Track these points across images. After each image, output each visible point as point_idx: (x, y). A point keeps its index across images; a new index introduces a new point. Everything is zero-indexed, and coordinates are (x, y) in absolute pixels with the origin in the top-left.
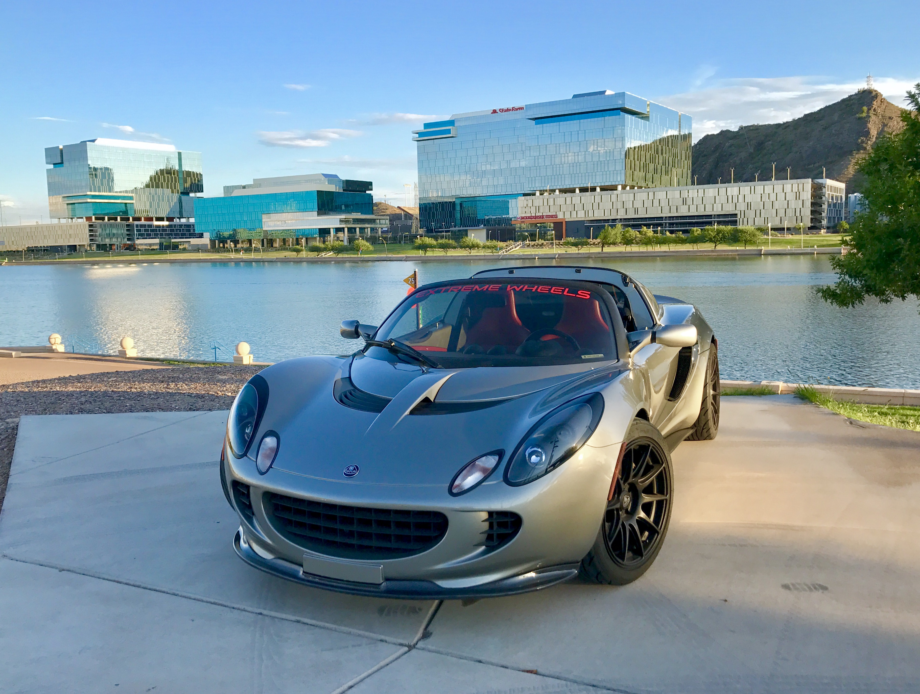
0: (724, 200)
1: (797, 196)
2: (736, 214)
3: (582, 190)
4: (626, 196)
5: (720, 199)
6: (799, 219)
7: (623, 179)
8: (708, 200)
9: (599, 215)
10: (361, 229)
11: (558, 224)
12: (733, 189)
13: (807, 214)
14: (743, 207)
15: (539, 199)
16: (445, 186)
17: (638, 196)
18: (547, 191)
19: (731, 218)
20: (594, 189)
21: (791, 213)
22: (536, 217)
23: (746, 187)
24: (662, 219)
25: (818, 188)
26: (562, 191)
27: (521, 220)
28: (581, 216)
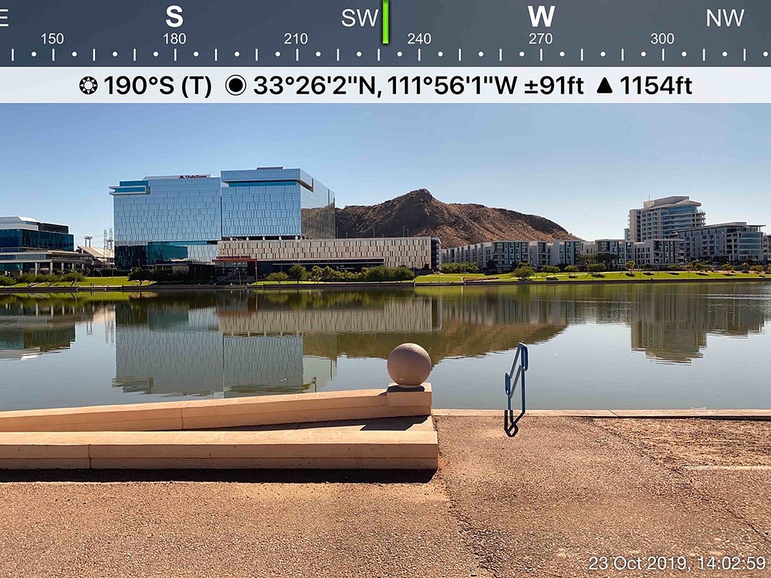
0: (374, 249)
1: (423, 248)
2: (383, 260)
3: (267, 238)
4: (304, 244)
5: (372, 249)
6: (424, 263)
7: (300, 232)
8: (363, 249)
9: (284, 257)
10: (66, 265)
11: (252, 264)
12: (380, 242)
13: (429, 260)
14: (387, 254)
15: (235, 244)
16: (139, 232)
17: (313, 244)
18: (239, 238)
19: (379, 262)
20: (277, 238)
21: (418, 259)
22: (233, 257)
23: (389, 241)
24: (331, 261)
25: (434, 243)
26: (251, 238)
27: (220, 259)
28: (270, 258)
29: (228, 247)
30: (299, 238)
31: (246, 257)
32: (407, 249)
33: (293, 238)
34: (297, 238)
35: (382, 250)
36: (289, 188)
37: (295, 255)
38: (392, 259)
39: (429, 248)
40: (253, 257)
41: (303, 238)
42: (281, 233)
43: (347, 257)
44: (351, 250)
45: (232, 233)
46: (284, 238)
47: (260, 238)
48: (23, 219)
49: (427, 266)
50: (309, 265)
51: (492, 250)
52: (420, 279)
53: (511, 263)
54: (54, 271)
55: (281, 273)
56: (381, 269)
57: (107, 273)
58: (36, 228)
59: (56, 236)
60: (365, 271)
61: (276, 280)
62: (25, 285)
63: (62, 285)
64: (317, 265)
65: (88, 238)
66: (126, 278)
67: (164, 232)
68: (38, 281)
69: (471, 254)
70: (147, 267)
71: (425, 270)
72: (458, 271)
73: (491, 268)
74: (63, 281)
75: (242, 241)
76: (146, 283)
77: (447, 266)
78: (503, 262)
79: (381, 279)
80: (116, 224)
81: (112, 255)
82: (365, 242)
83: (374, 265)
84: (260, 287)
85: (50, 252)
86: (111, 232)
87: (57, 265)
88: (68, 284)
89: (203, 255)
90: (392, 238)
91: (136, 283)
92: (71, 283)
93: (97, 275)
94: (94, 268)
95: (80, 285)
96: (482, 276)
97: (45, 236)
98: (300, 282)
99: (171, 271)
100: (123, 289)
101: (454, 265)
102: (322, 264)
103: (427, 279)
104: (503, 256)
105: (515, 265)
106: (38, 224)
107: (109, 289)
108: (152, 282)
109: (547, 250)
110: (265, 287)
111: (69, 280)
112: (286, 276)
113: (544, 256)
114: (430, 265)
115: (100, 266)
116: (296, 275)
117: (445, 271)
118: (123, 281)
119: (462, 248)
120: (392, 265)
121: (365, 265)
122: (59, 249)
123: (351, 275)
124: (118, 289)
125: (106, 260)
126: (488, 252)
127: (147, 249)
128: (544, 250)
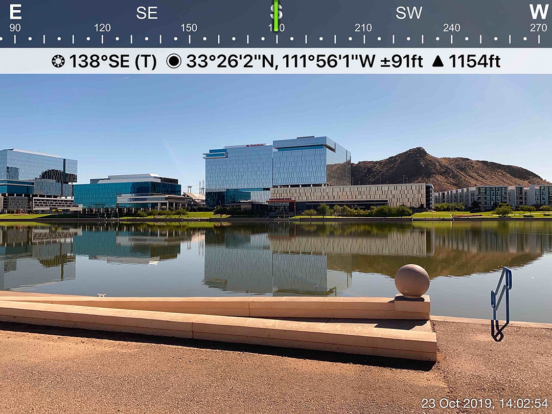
0: (380, 192)
1: (419, 192)
2: (387, 201)
3: (303, 186)
4: (329, 189)
5: (378, 192)
6: (420, 203)
7: (326, 181)
8: (372, 193)
9: (314, 199)
10: (176, 204)
11: (292, 203)
12: (385, 187)
13: (424, 202)
14: (391, 196)
15: (281, 190)
16: (220, 183)
17: (335, 189)
18: (284, 186)
19: (384, 202)
20: (309, 185)
21: (415, 200)
22: (280, 199)
23: (392, 186)
24: (347, 202)
25: (428, 188)
26: (292, 186)
27: (272, 201)
28: (304, 199)
29: (276, 192)
30: (325, 185)
31: (288, 199)
32: (406, 192)
33: (320, 185)
34: (323, 185)
35: (386, 193)
36: (318, 150)
37: (322, 198)
38: (395, 200)
39: (424, 191)
40: (293, 199)
41: (328, 185)
42: (313, 182)
43: (359, 198)
44: (362, 193)
45: (280, 183)
46: (314, 185)
47: (298, 186)
48: (152, 175)
49: (422, 205)
50: (332, 205)
51: (477, 193)
52: (416, 216)
53: (492, 203)
54: (169, 208)
55: (311, 210)
56: (385, 208)
57: (200, 210)
58: (159, 181)
59: (170, 186)
60: (373, 209)
61: (308, 215)
62: (152, 217)
63: (173, 217)
64: (338, 205)
65: (190, 187)
66: (212, 213)
67: (236, 182)
68: (160, 214)
69: (459, 196)
70: (225, 206)
71: (421, 209)
72: (447, 210)
73: (475, 207)
74: (174, 214)
75: (286, 188)
76: (224, 216)
77: (439, 205)
78: (486, 203)
79: (385, 214)
80: (206, 178)
81: (204, 198)
82: (374, 188)
83: (380, 205)
84: (297, 220)
85: (167, 196)
86: (203, 183)
87: (171, 204)
88: (177, 217)
89: (261, 198)
90: (394, 185)
91: (218, 216)
92: (179, 216)
93: (195, 211)
94: (193, 206)
95: (185, 217)
96: (467, 214)
97: (165, 186)
98: (325, 217)
99: (240, 209)
100: (210, 220)
101: (445, 205)
102: (341, 204)
103: (423, 215)
104: (486, 198)
105: (495, 205)
106: (161, 178)
107: (202, 220)
108: (228, 216)
109: (524, 194)
110: (301, 220)
111: (179, 214)
112: (316, 212)
113: (521, 198)
114: (425, 205)
115: (196, 205)
116: (322, 212)
117: (437, 209)
118: (210, 215)
119: (451, 192)
120: (394, 204)
121: (373, 205)
122: (172, 194)
123: (362, 212)
124: (207, 220)
125: (200, 201)
126: (473, 194)
127: (225, 193)
128: (521, 193)
